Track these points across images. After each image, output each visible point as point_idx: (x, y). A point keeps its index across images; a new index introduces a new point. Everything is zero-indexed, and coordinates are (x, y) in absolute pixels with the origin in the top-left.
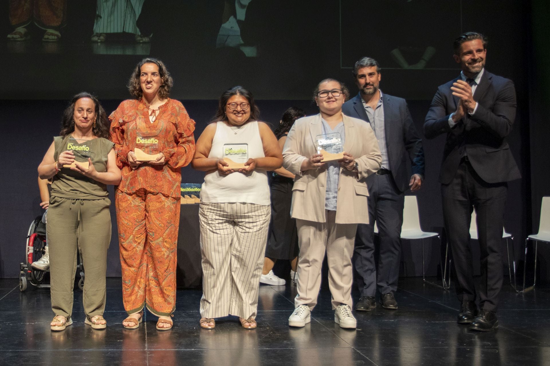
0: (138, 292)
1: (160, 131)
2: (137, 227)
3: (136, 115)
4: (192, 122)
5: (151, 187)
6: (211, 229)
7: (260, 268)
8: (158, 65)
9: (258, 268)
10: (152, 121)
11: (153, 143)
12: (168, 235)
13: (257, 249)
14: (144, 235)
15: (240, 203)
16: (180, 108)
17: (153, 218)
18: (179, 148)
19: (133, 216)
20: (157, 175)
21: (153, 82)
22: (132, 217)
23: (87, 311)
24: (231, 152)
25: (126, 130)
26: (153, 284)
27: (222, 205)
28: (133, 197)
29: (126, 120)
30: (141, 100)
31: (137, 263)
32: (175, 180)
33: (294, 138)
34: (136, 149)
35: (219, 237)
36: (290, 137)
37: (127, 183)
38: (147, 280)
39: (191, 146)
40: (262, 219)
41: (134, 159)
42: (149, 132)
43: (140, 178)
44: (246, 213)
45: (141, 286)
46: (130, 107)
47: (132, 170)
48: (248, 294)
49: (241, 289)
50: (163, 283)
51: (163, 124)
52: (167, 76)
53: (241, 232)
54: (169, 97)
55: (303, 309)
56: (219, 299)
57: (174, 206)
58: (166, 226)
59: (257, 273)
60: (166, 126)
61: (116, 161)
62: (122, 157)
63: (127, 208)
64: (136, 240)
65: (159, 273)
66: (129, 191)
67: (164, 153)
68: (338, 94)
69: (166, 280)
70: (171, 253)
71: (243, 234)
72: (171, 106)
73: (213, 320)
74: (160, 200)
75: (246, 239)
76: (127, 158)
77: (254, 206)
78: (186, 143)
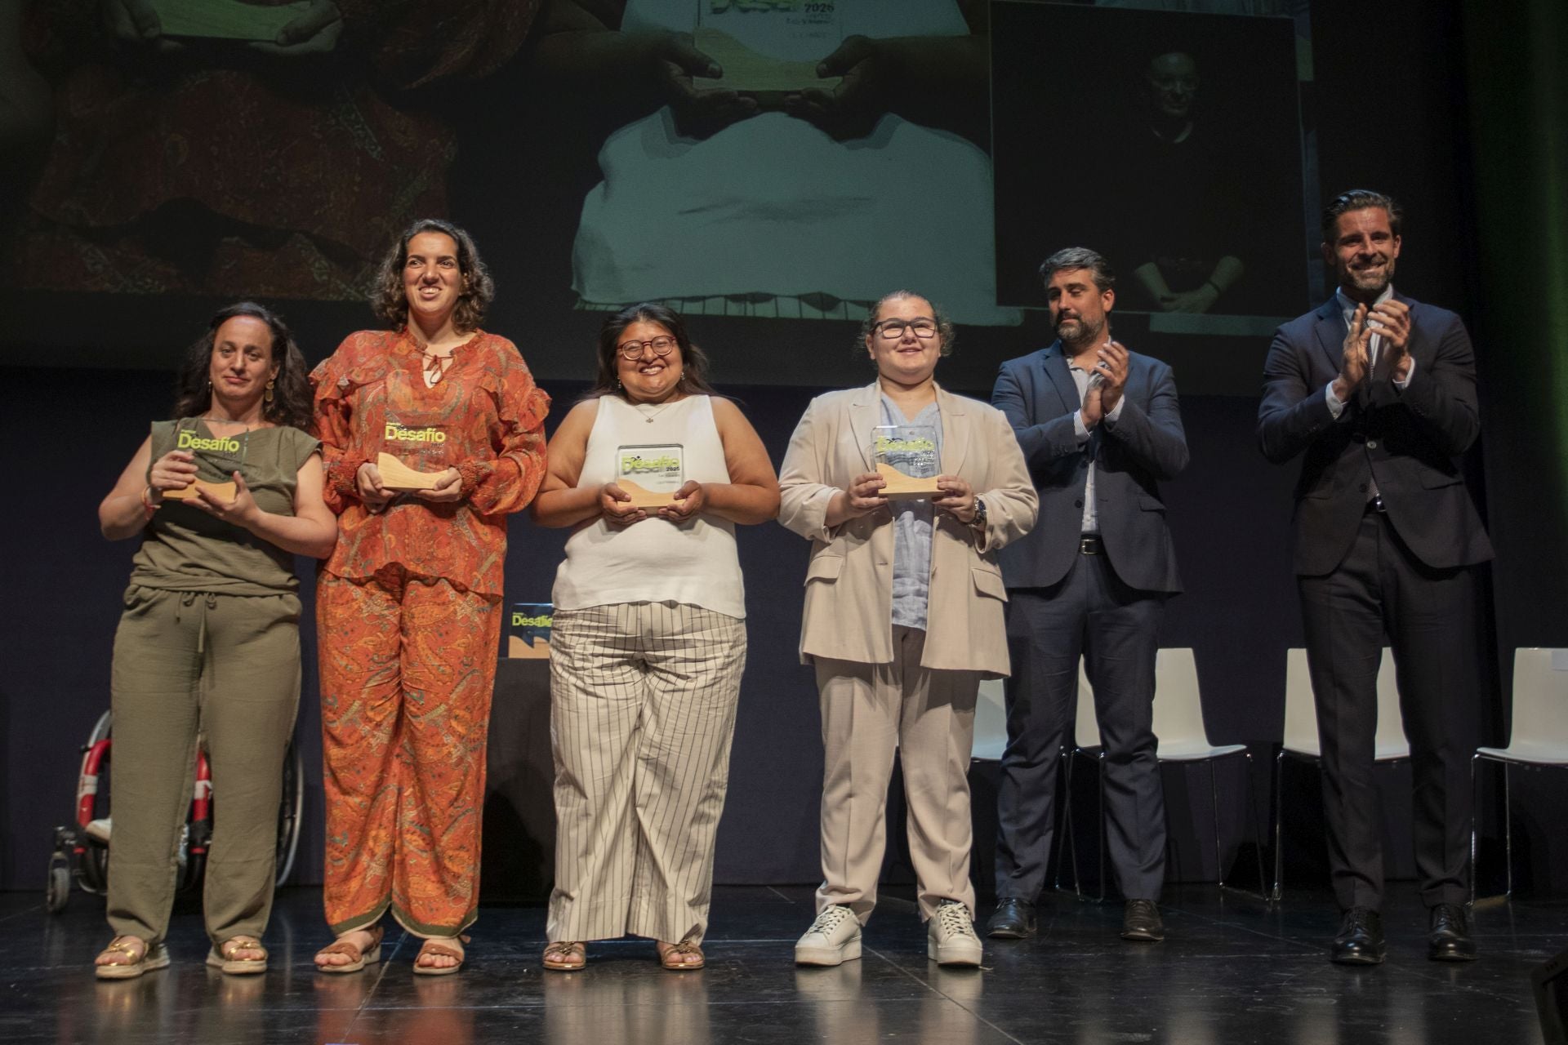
0: (369, 866)
1: (452, 410)
2: (374, 676)
3: (387, 367)
4: (542, 395)
5: (420, 560)
6: (580, 683)
7: (714, 796)
8: (457, 238)
9: (711, 797)
10: (432, 383)
11: (433, 440)
12: (465, 698)
13: (707, 740)
14: (396, 701)
15: (661, 603)
16: (509, 356)
17: (423, 649)
18: (502, 461)
19: (365, 646)
20: (436, 529)
21: (441, 281)
22: (362, 647)
23: (213, 923)
24: (637, 467)
25: (355, 407)
26: (414, 843)
27: (613, 611)
28: (367, 593)
29: (359, 380)
30: (402, 333)
31: (369, 783)
32: (489, 548)
33: (808, 443)
34: (383, 457)
35: (603, 707)
36: (797, 440)
37: (353, 552)
38: (397, 833)
39: (535, 458)
40: (721, 653)
41: (376, 482)
42: (420, 410)
43: (390, 535)
44: (677, 634)
45: (376, 850)
46: (373, 348)
47: (368, 513)
48: (684, 873)
49: (663, 858)
50: (445, 838)
51: (460, 392)
52: (479, 271)
53: (664, 692)
54: (480, 328)
55: (837, 918)
56: (600, 884)
57: (483, 618)
58: (456, 672)
59: (707, 810)
60: (470, 396)
61: (324, 489)
62: (342, 478)
63: (349, 622)
64: (370, 714)
65: (435, 810)
66: (355, 572)
67: (461, 471)
68: (929, 333)
69: (452, 830)
70: (469, 753)
71: (667, 696)
72: (486, 349)
73: (580, 949)
74: (442, 598)
75: (678, 709)
76: (356, 480)
77: (699, 615)
78: (521, 451)
